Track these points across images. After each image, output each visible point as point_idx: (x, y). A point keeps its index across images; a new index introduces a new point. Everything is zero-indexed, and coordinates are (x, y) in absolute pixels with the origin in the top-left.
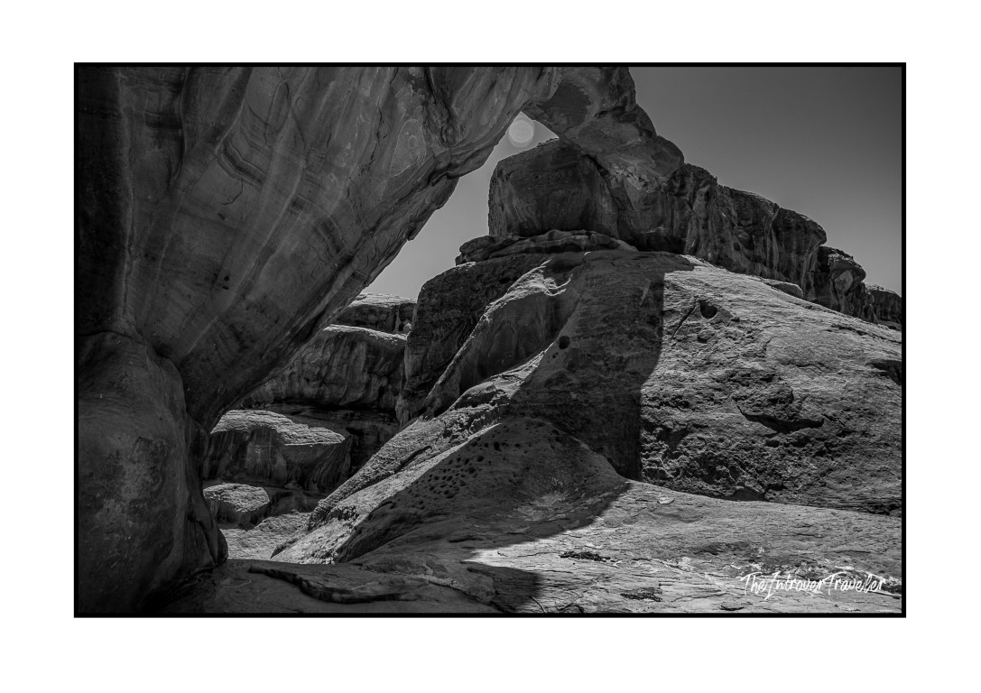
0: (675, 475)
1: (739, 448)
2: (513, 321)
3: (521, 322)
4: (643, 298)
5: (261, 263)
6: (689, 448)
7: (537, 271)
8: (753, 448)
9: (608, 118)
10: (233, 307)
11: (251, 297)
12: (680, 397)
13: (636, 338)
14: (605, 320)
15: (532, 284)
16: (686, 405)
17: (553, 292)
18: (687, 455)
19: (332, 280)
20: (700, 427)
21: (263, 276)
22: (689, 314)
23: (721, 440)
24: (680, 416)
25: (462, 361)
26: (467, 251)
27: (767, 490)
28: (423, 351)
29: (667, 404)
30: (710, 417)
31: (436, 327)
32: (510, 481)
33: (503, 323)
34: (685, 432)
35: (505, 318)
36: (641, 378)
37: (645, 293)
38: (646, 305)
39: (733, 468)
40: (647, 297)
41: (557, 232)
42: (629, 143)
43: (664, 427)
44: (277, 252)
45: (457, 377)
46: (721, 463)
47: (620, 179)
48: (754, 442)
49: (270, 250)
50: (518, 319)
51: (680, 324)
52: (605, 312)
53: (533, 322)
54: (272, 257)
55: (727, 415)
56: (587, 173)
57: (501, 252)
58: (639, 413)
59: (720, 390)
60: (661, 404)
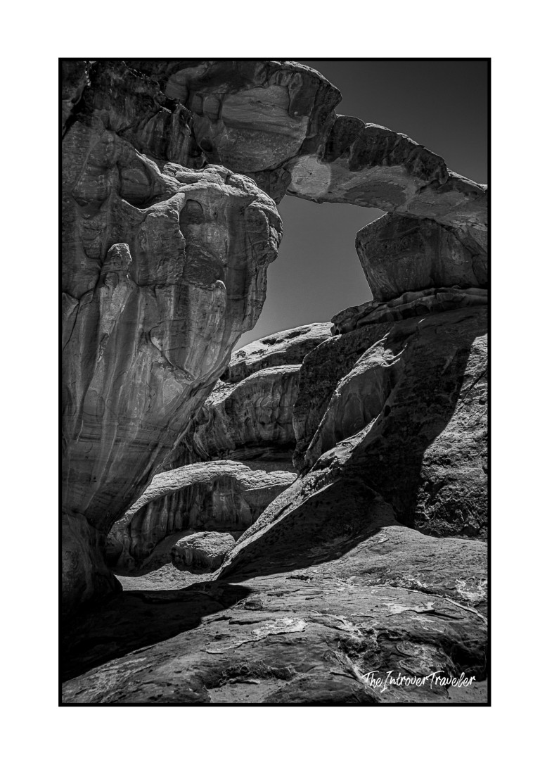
0: (430, 517)
1: (472, 495)
2: (357, 393)
3: (364, 392)
4: (445, 367)
5: (108, 468)
6: (442, 497)
7: (378, 345)
8: (480, 495)
9: (429, 191)
10: (101, 487)
11: (108, 481)
12: (446, 456)
13: (432, 405)
14: (414, 391)
15: (372, 359)
16: (448, 463)
17: (389, 362)
18: (440, 501)
19: (149, 457)
20: (452, 480)
21: (110, 471)
22: (480, 378)
23: (462, 490)
24: (442, 471)
25: (323, 429)
26: (338, 322)
27: (481, 527)
28: (304, 418)
29: (435, 463)
30: (461, 472)
31: (313, 397)
33: (350, 395)
34: (443, 484)
35: (350, 392)
36: (427, 442)
37: (448, 361)
38: (448, 373)
39: (464, 511)
40: (450, 365)
41: (410, 294)
42: (457, 204)
43: (429, 481)
44: (114, 461)
45: (320, 443)
46: (459, 508)
47: (465, 230)
48: (482, 491)
49: (111, 461)
50: (360, 391)
51: (472, 386)
52: (416, 382)
53: (373, 391)
54: (112, 464)
55: (472, 469)
56: (430, 234)
57: (365, 320)
58: (419, 470)
59: (475, 448)
60: (431, 463)
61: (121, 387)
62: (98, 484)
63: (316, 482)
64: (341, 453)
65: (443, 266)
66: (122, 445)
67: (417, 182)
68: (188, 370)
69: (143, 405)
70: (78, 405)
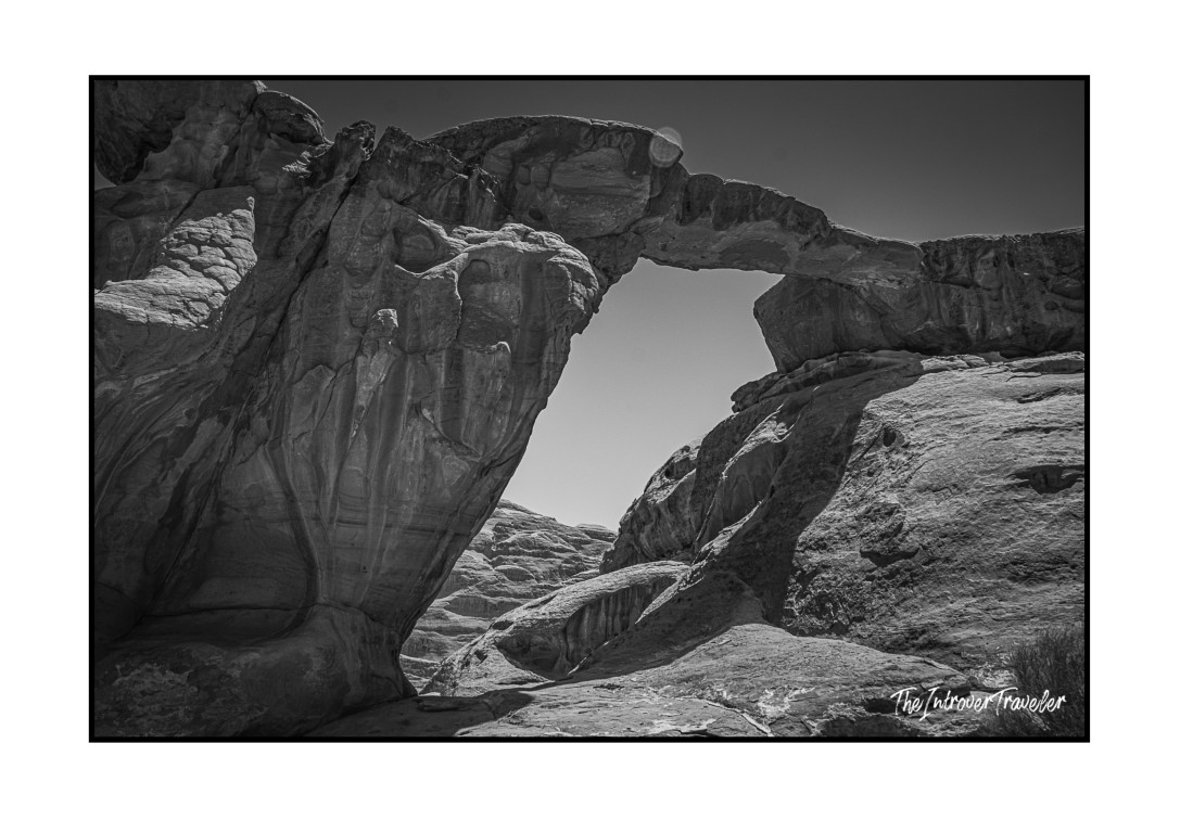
0: (800, 613)
1: (845, 585)
2: (746, 474)
3: (754, 473)
4: (833, 437)
5: (380, 556)
6: (814, 588)
7: (770, 419)
8: (853, 584)
9: (813, 246)
10: (375, 578)
11: (382, 572)
12: (822, 539)
13: (817, 481)
14: (799, 466)
15: (762, 435)
16: (824, 547)
17: (781, 437)
18: (811, 593)
20: (825, 567)
21: (384, 561)
22: (871, 446)
23: (835, 579)
24: (816, 557)
25: (711, 518)
26: (739, 399)
27: (851, 623)
28: (700, 507)
29: (810, 548)
30: (836, 557)
31: (708, 483)
32: (663, 631)
33: (738, 477)
34: (816, 572)
35: (738, 473)
36: (805, 523)
37: (838, 429)
38: (836, 443)
39: (835, 605)
40: (840, 433)
41: (812, 362)
42: (850, 258)
43: (802, 570)
44: (387, 550)
45: (707, 533)
46: (830, 600)
47: (867, 287)
48: (856, 578)
49: (382, 550)
50: (750, 471)
51: (862, 456)
52: (801, 457)
53: (764, 471)
54: (385, 553)
55: (848, 553)
56: (827, 295)
57: (766, 395)
58: (791, 558)
59: (854, 528)
60: (806, 549)
61: (389, 467)
62: (370, 575)
63: (691, 577)
64: (718, 544)
65: (846, 329)
66: (395, 531)
67: (797, 238)
68: (468, 445)
69: (416, 485)
70: (332, 485)
